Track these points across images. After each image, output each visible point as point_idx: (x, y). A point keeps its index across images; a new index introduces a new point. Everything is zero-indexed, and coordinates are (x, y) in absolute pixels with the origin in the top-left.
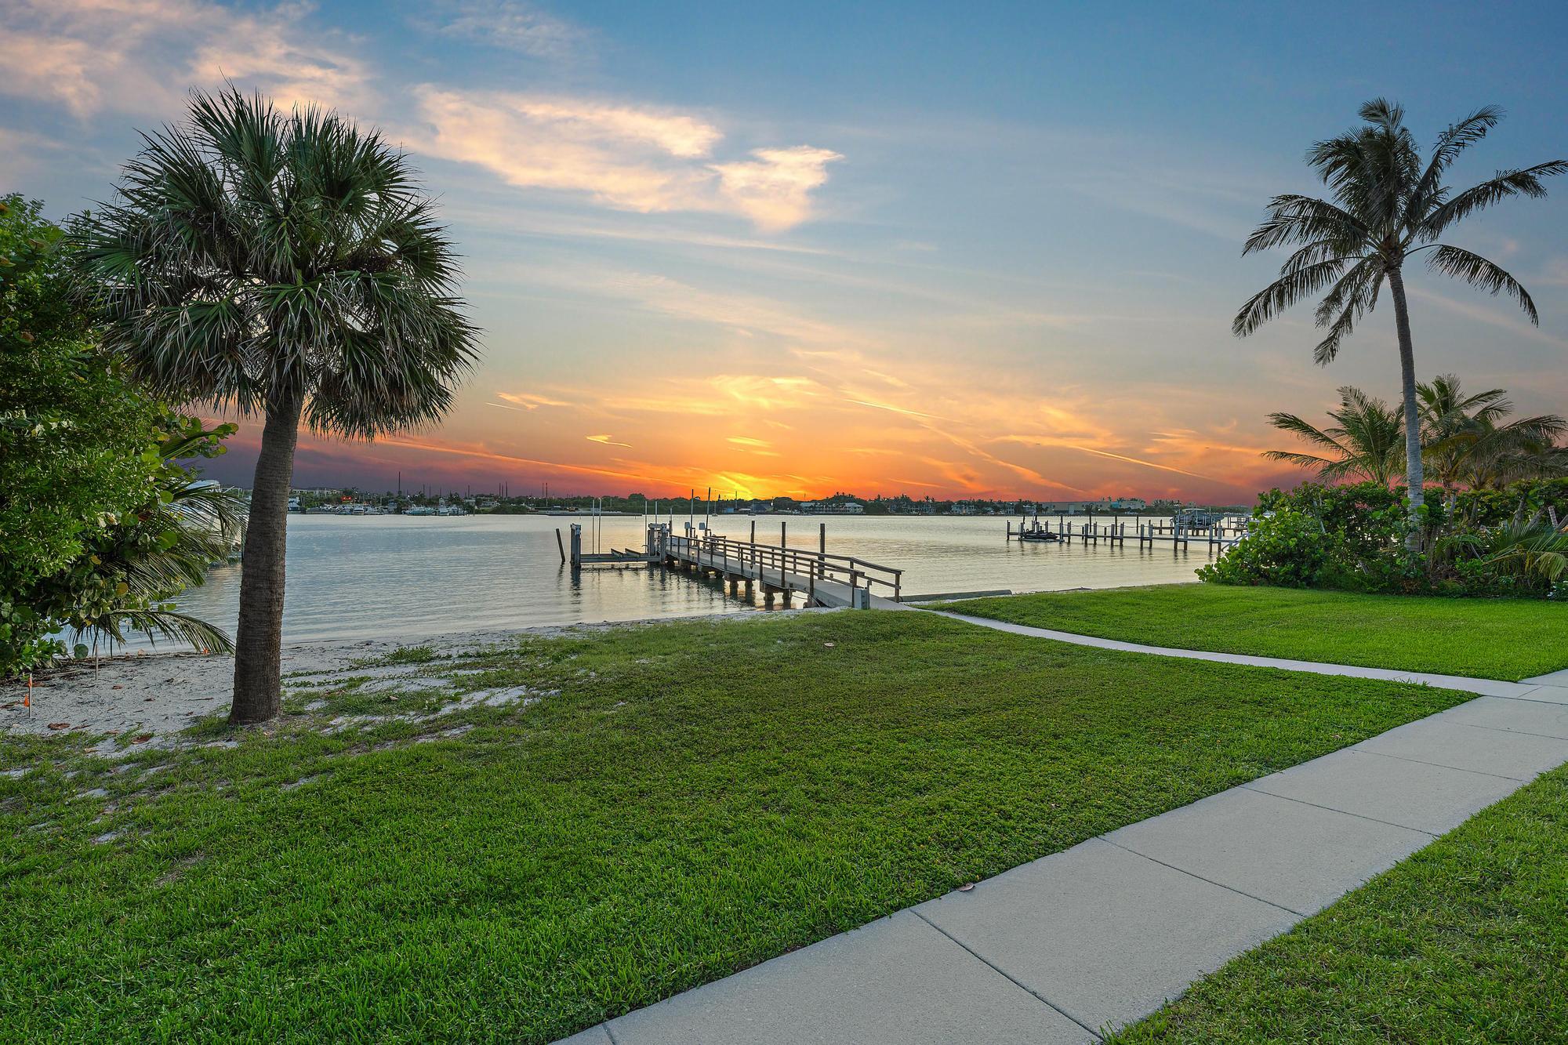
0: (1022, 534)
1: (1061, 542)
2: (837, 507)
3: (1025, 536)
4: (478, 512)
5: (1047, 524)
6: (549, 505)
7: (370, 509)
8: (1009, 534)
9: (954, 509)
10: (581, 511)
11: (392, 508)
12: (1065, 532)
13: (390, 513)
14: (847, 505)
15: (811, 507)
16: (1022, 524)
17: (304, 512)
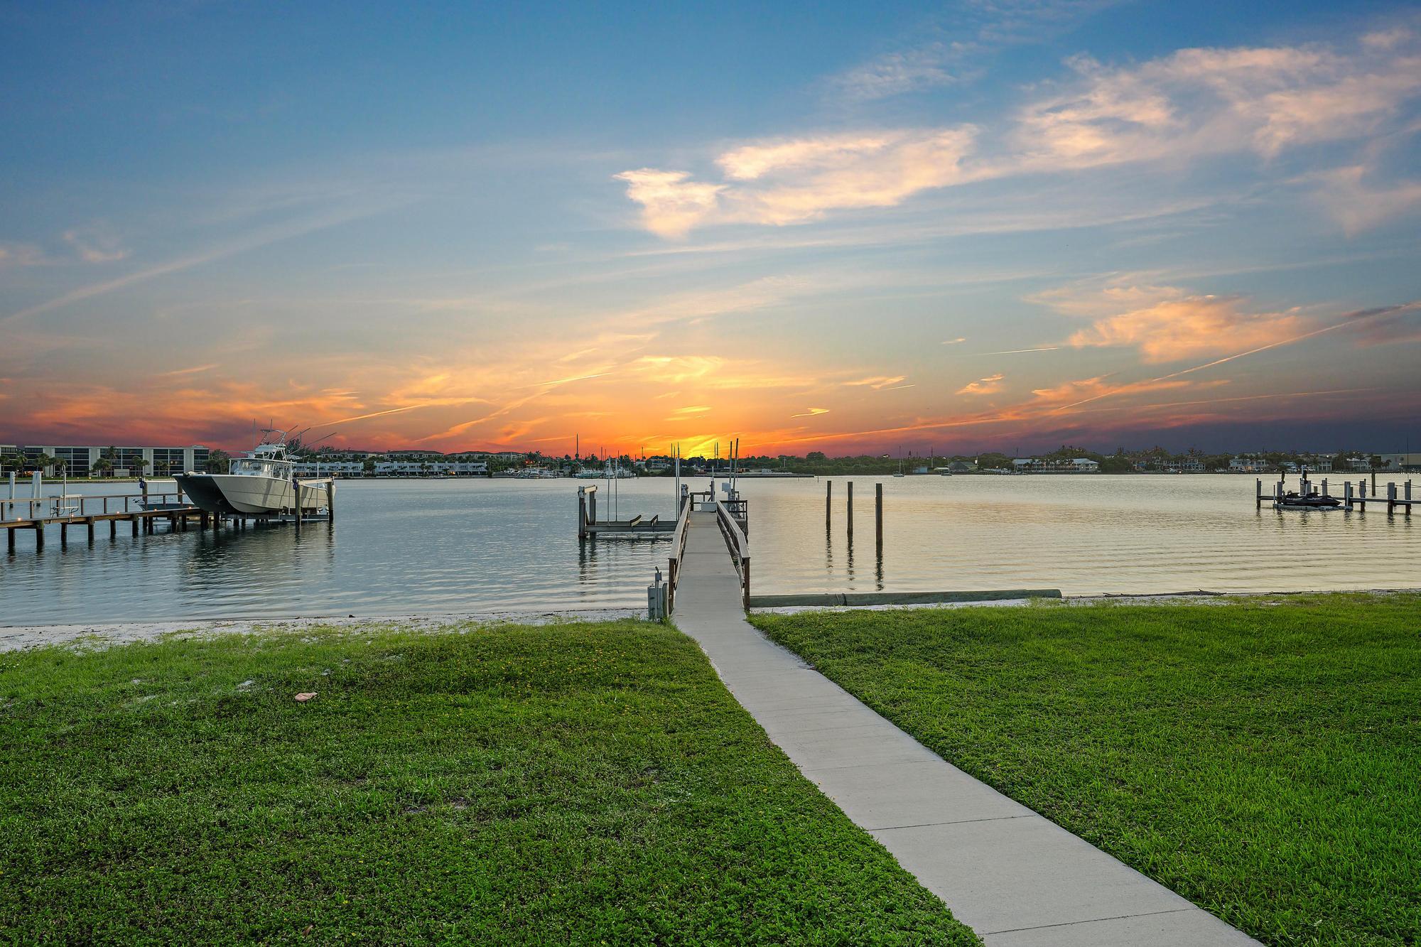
0: (1279, 499)
1: (1348, 510)
2: (1062, 464)
3: (1286, 502)
4: (647, 475)
5: (1325, 484)
6: (720, 466)
7: (546, 472)
8: (1260, 498)
9: (1233, 464)
10: (752, 472)
11: (567, 471)
12: (1356, 495)
13: (565, 476)
14: (1076, 461)
15: (1027, 464)
16: (1280, 485)
17: (490, 476)
